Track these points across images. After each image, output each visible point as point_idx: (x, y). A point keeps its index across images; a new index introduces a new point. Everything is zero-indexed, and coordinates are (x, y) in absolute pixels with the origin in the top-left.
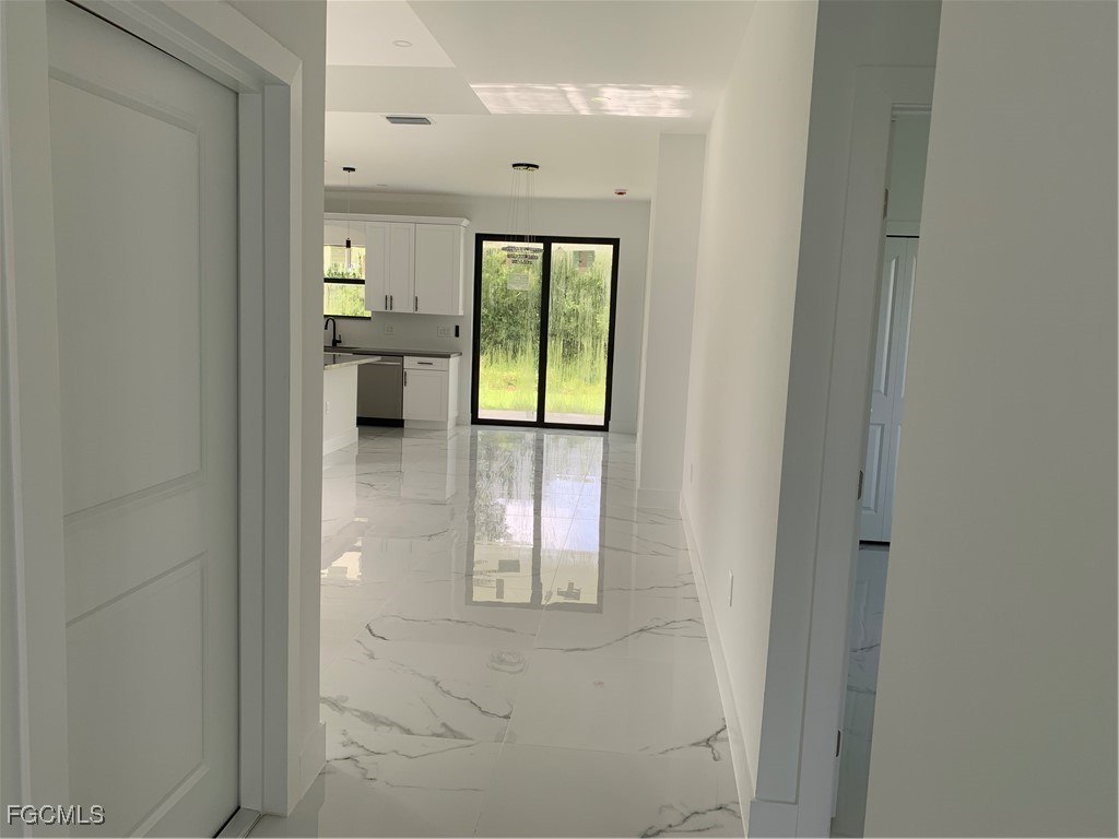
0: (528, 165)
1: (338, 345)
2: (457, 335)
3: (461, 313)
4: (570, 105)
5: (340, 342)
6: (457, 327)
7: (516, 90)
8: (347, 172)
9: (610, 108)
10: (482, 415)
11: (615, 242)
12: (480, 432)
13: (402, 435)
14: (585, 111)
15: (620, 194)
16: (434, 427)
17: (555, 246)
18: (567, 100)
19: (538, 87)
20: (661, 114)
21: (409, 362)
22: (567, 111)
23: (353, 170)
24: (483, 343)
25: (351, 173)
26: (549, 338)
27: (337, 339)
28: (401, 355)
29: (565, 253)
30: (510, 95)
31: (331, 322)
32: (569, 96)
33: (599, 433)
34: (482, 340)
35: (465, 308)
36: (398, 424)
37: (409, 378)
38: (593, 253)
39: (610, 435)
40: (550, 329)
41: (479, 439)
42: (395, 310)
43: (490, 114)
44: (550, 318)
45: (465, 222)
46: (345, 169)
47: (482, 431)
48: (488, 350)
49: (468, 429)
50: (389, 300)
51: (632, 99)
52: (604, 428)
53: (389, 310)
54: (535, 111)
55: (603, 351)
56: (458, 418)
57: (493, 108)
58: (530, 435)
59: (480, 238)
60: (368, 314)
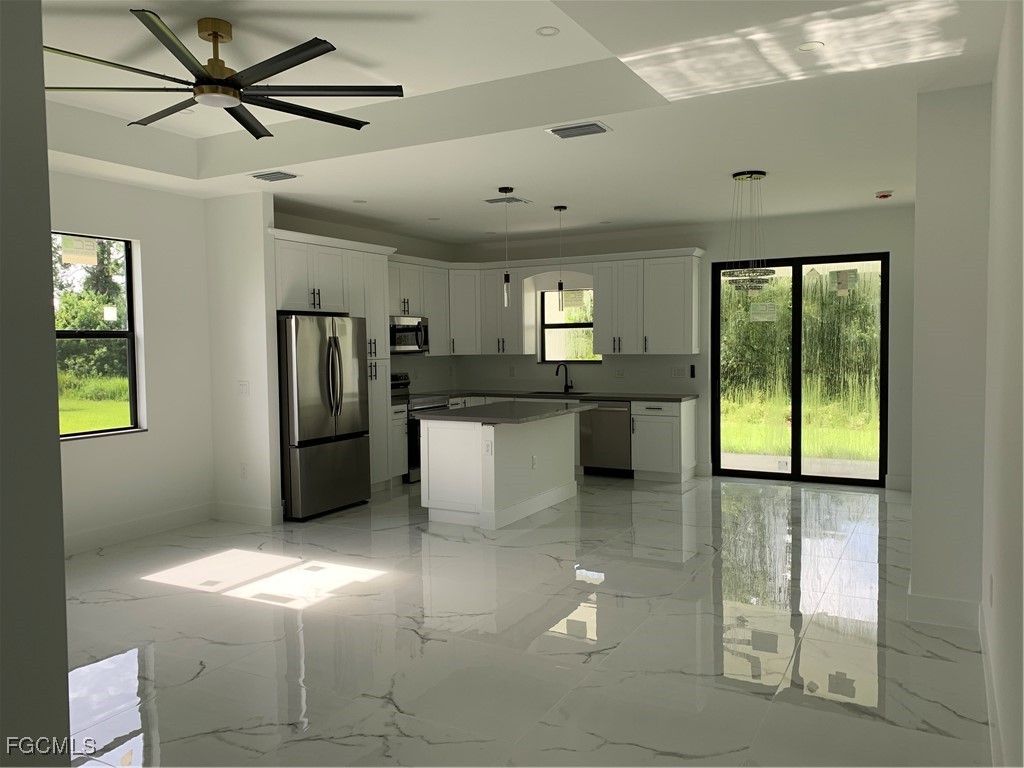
0: (752, 173)
1: (570, 391)
2: (693, 375)
3: (695, 351)
4: (771, 67)
5: (572, 387)
6: (693, 367)
7: (686, 54)
8: (558, 212)
9: (833, 61)
10: (725, 464)
11: (884, 258)
12: (723, 485)
13: (632, 488)
14: (796, 75)
15: (885, 196)
16: (668, 480)
17: (806, 268)
18: (763, 58)
19: (714, 42)
20: (914, 57)
21: (637, 408)
22: (770, 78)
23: (565, 208)
24: (723, 383)
25: (563, 211)
26: (803, 375)
27: (569, 384)
28: (628, 400)
29: (821, 277)
30: (681, 65)
31: (562, 368)
32: (764, 50)
33: (873, 490)
34: (722, 379)
35: (701, 345)
36: (628, 474)
37: (637, 425)
38: (854, 272)
39: (888, 493)
40: (804, 364)
41: (723, 493)
42: (625, 351)
43: (669, 103)
44: (804, 352)
45: (698, 252)
46: (556, 208)
47: (725, 484)
48: (730, 391)
49: (708, 482)
50: (617, 343)
51: (860, 37)
52: (878, 484)
53: (617, 353)
54: (726, 87)
55: (873, 389)
56: (696, 468)
57: (669, 91)
58: (785, 490)
59: (717, 268)
60: (599, 357)
